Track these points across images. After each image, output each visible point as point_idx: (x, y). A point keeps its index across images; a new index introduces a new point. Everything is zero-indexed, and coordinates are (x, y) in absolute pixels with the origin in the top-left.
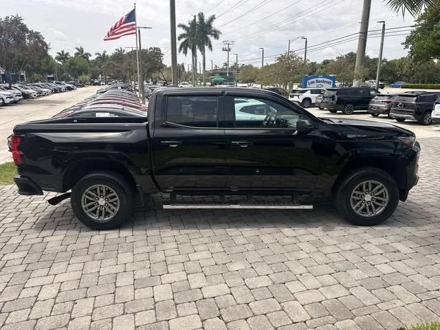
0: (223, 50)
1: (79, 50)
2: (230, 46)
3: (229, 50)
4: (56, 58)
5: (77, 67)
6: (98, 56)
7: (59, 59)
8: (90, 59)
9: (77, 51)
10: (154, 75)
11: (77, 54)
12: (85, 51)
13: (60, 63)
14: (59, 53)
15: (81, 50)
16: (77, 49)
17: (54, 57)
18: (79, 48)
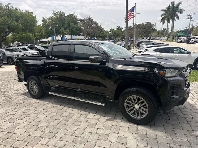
0: (187, 19)
2: (192, 16)
3: (191, 18)
5: (116, 34)
8: (122, 30)
9: (117, 27)
10: (150, 35)
11: (117, 29)
13: (111, 33)
14: (111, 29)
15: (119, 27)
17: (109, 31)
18: (118, 26)
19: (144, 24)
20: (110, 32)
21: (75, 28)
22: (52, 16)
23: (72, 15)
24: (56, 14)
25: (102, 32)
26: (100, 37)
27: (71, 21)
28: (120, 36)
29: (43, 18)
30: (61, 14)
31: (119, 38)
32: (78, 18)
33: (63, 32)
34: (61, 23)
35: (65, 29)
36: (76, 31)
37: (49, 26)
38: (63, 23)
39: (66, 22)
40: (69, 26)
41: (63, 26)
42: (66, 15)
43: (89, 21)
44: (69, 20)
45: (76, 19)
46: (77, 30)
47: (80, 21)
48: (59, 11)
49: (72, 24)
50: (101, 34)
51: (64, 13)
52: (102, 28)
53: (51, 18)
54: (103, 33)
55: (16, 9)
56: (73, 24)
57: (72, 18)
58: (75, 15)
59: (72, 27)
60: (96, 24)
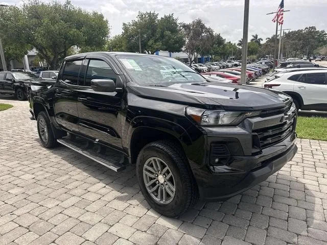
1: (254, 37)
4: (238, 45)
6: (268, 40)
7: (239, 44)
8: (262, 42)
9: (253, 38)
10: (315, 52)
11: (252, 40)
12: (258, 37)
13: (241, 47)
14: (240, 41)
15: (256, 37)
16: (253, 36)
17: (236, 44)
18: (255, 35)
19: (302, 31)
20: (238, 46)
21: (171, 40)
22: (137, 20)
23: (170, 17)
24: (144, 16)
25: (222, 46)
26: (218, 54)
27: (167, 28)
28: (255, 54)
29: (124, 24)
30: (152, 17)
31: (255, 57)
32: (178, 22)
33: (152, 46)
34: (150, 31)
35: (156, 41)
36: (174, 44)
37: (132, 36)
38: (154, 31)
39: (159, 30)
40: (162, 36)
41: (153, 35)
42: (159, 18)
43: (198, 27)
44: (163, 26)
45: (175, 24)
46: (176, 42)
47: (181, 28)
48: (149, 12)
49: (168, 33)
50: (220, 50)
51: (157, 15)
52: (222, 38)
53: (135, 24)
54: (223, 48)
55: (80, 11)
56: (170, 32)
57: (169, 23)
58: (175, 17)
59: (167, 38)
60: (209, 32)
